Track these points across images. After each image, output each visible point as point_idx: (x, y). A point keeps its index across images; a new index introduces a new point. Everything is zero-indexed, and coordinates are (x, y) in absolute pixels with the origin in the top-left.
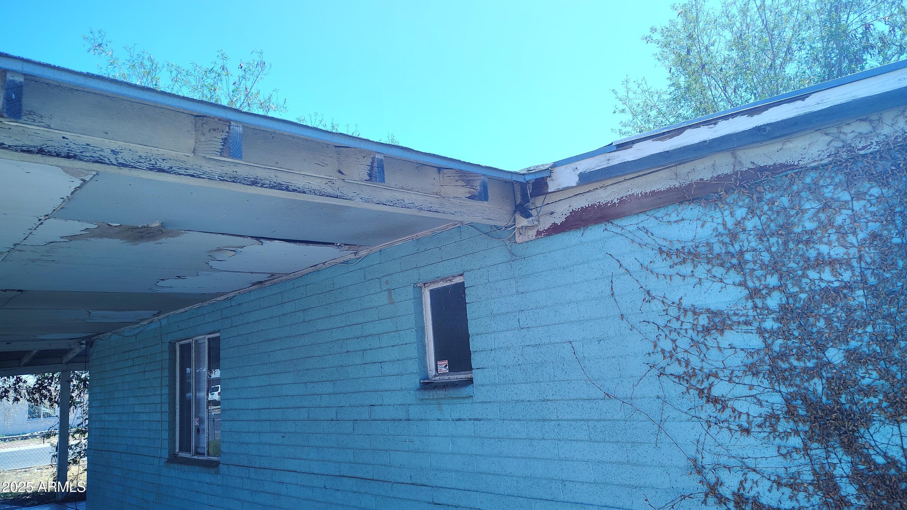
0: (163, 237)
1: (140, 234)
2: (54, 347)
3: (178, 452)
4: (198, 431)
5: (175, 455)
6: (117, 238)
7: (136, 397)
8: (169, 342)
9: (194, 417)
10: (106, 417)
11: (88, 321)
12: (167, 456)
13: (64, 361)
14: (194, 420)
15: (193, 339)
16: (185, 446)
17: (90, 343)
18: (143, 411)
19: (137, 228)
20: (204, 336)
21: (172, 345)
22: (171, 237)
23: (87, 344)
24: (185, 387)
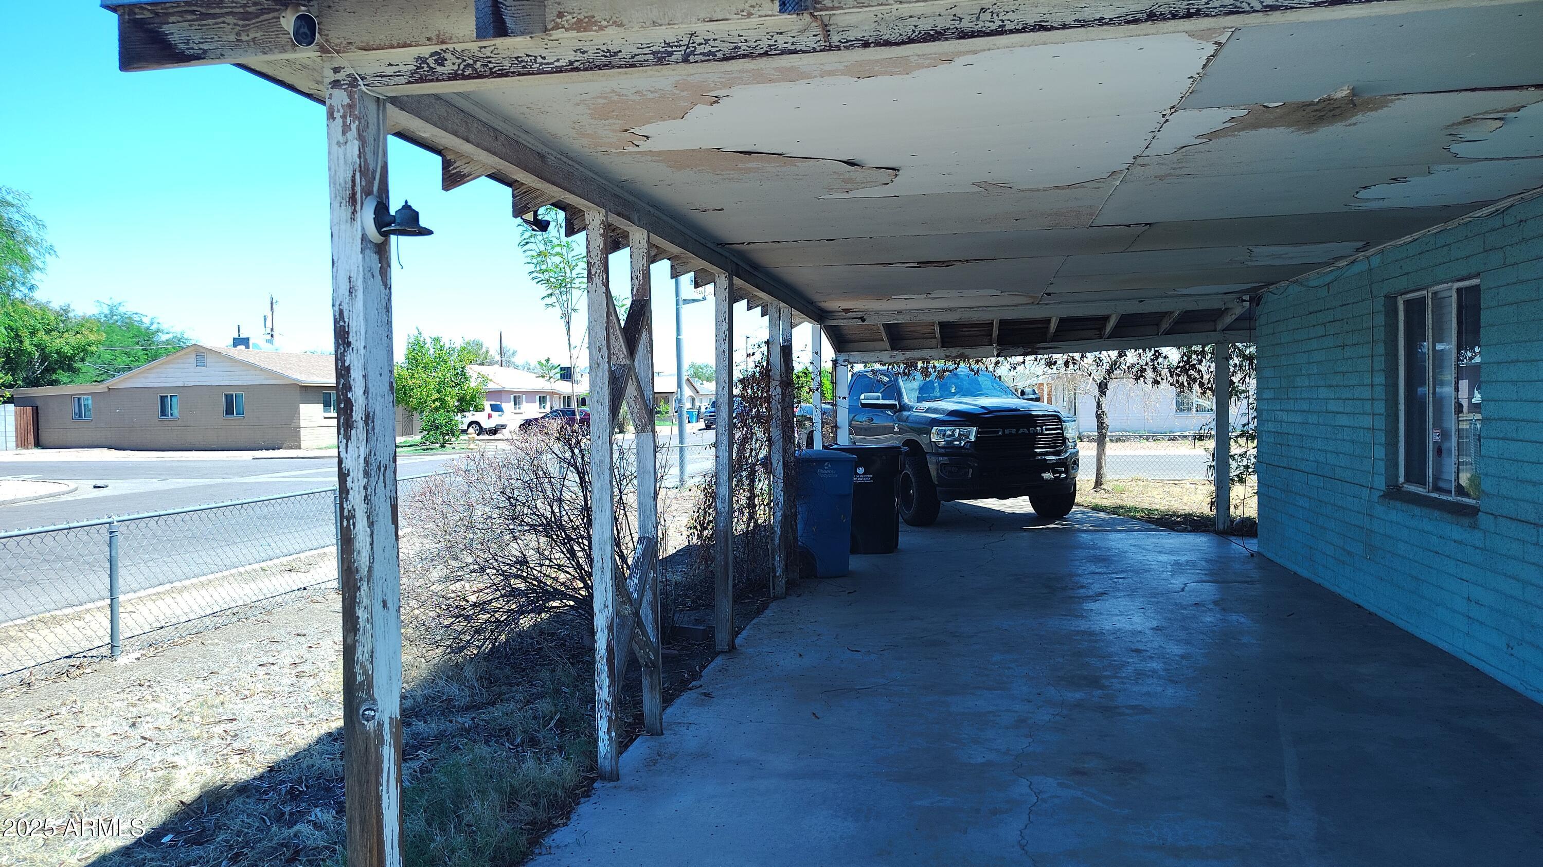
0: (1358, 112)
1: (1318, 114)
2: (1203, 306)
3: (1404, 483)
4: (1439, 451)
5: (1398, 488)
6: (1280, 126)
7: (1330, 386)
8: (1385, 296)
9: (1431, 426)
10: (1285, 416)
11: (1250, 264)
12: (1383, 487)
13: (1219, 327)
14: (1431, 432)
15: (1429, 290)
16: (1416, 473)
17: (1256, 300)
18: (1341, 410)
19: (1311, 104)
20: (1450, 284)
21: (1391, 301)
22: (1371, 110)
23: (1251, 300)
24: (1415, 376)
